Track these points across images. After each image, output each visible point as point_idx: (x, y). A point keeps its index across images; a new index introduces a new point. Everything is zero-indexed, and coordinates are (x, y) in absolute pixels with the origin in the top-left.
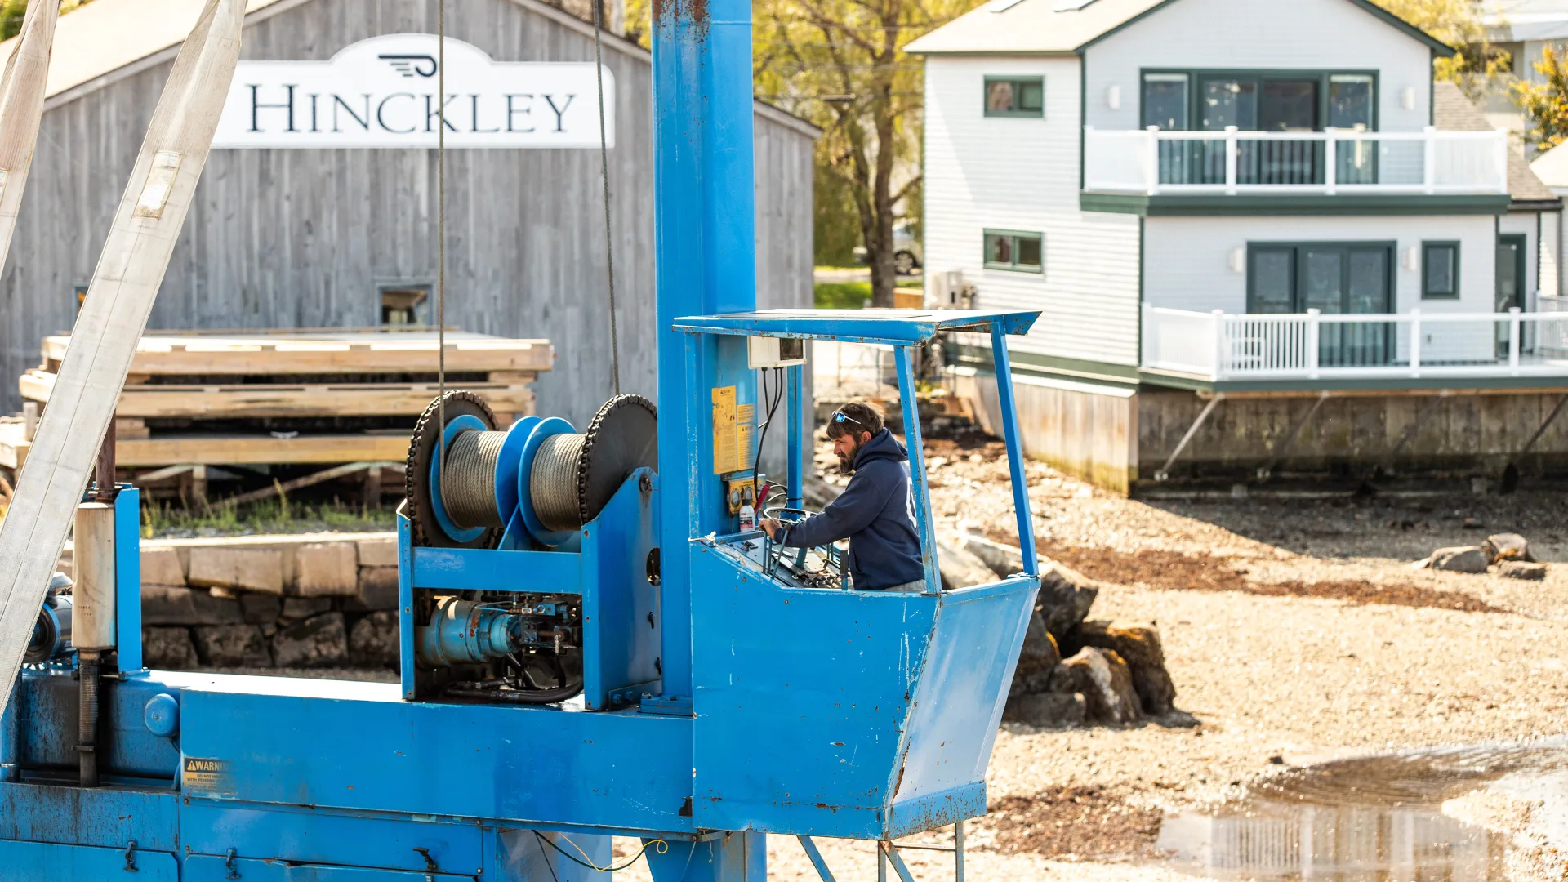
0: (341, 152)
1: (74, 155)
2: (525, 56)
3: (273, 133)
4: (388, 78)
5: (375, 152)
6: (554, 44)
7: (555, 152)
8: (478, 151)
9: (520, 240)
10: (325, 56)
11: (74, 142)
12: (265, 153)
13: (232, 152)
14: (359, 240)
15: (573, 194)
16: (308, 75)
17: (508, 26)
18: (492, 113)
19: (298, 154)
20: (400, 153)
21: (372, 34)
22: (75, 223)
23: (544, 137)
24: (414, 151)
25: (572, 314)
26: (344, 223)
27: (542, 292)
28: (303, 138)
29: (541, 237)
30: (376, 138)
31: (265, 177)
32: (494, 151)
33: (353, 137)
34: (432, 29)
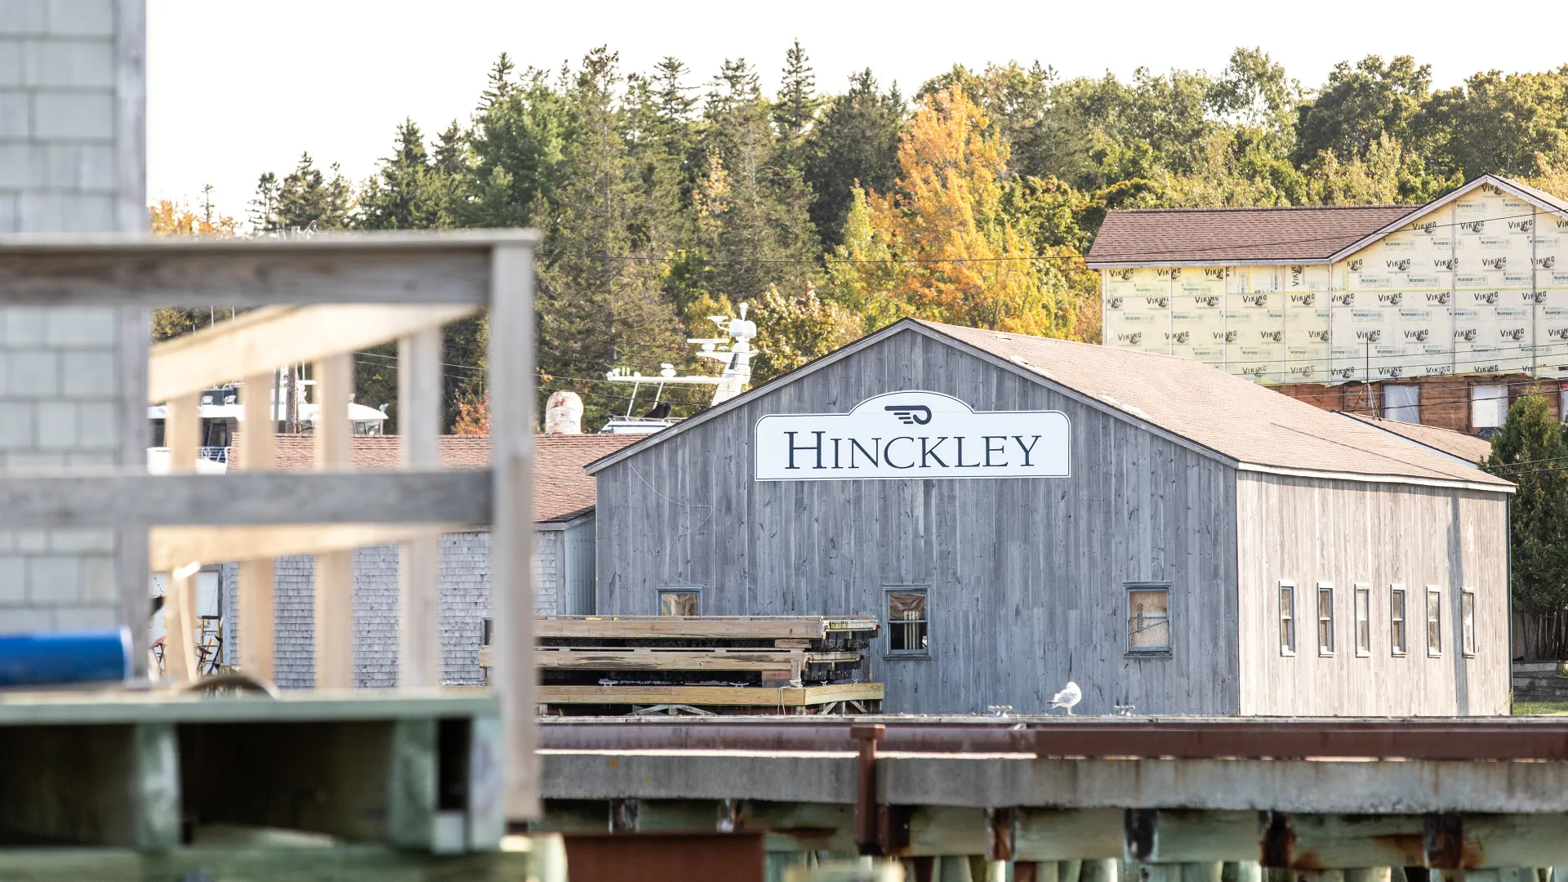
0: (857, 482)
1: (659, 488)
2: (1001, 407)
3: (805, 469)
4: (893, 426)
5: (883, 482)
6: (1024, 395)
7: (1025, 481)
8: (963, 481)
9: (997, 553)
10: (846, 409)
11: (660, 478)
12: (801, 484)
13: (775, 484)
14: (871, 554)
15: (1039, 517)
16: (834, 425)
17: (986, 383)
18: (974, 452)
19: (826, 484)
20: (903, 484)
21: (881, 391)
22: (660, 540)
23: (1016, 470)
24: (912, 481)
25: (1039, 613)
26: (860, 541)
27: (1015, 596)
28: (828, 473)
29: (1014, 552)
30: (884, 471)
31: (799, 503)
32: (976, 481)
33: (866, 470)
34: (928, 385)
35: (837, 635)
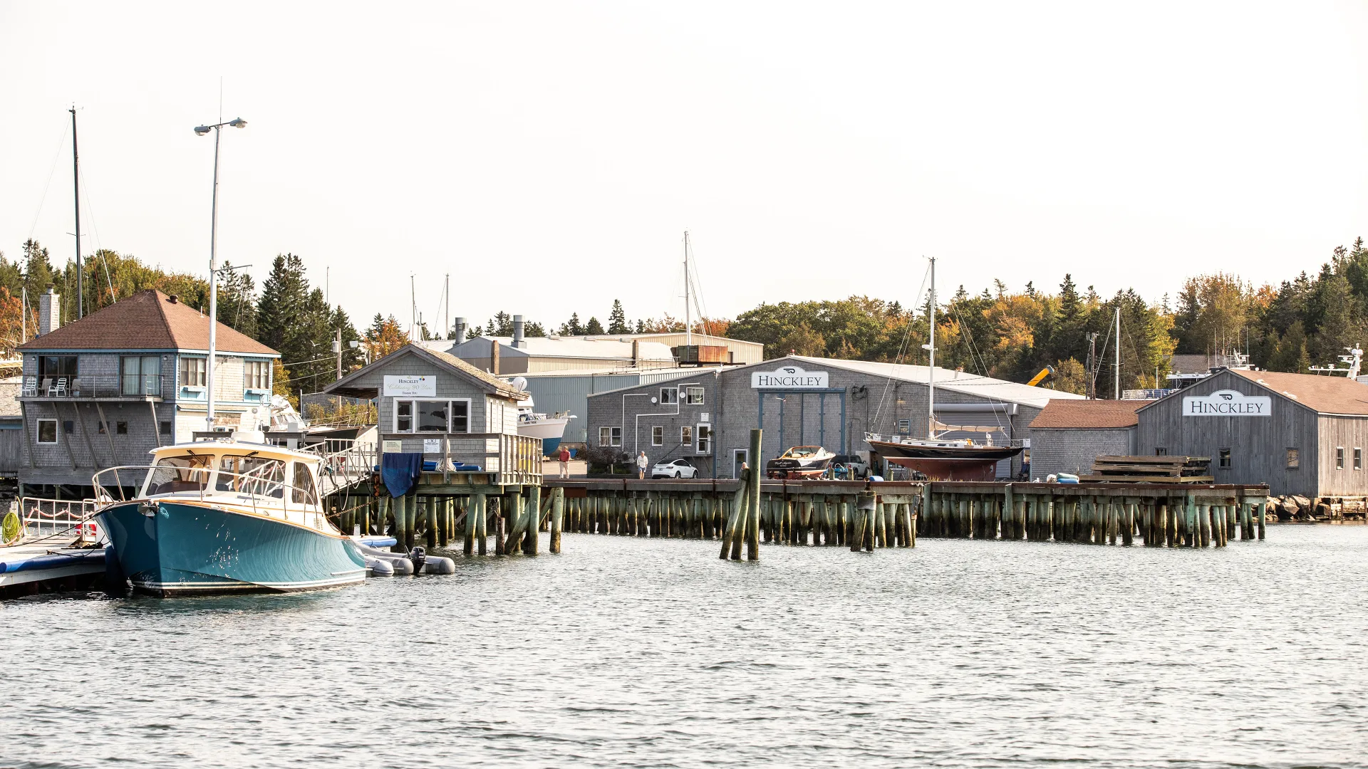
0: (1211, 417)
1: (1156, 418)
2: (1252, 395)
3: (1197, 413)
4: (1222, 400)
5: (1219, 417)
6: (1258, 391)
7: (1258, 417)
8: (1241, 417)
9: (1250, 438)
10: (1208, 395)
11: (1156, 416)
12: (1195, 417)
13: (1188, 417)
14: (1215, 438)
15: (1262, 427)
16: (1204, 399)
17: (1248, 388)
18: (1244, 408)
19: (1202, 417)
20: (1224, 417)
21: (1218, 390)
22: (1156, 433)
23: (1256, 414)
24: (1227, 417)
25: (1262, 457)
26: (1212, 434)
27: (1255, 451)
28: (1203, 414)
29: (1255, 438)
30: (1219, 414)
31: (1195, 422)
32: (1245, 417)
33: (1214, 413)
34: (1232, 388)
35: (1193, 462)
